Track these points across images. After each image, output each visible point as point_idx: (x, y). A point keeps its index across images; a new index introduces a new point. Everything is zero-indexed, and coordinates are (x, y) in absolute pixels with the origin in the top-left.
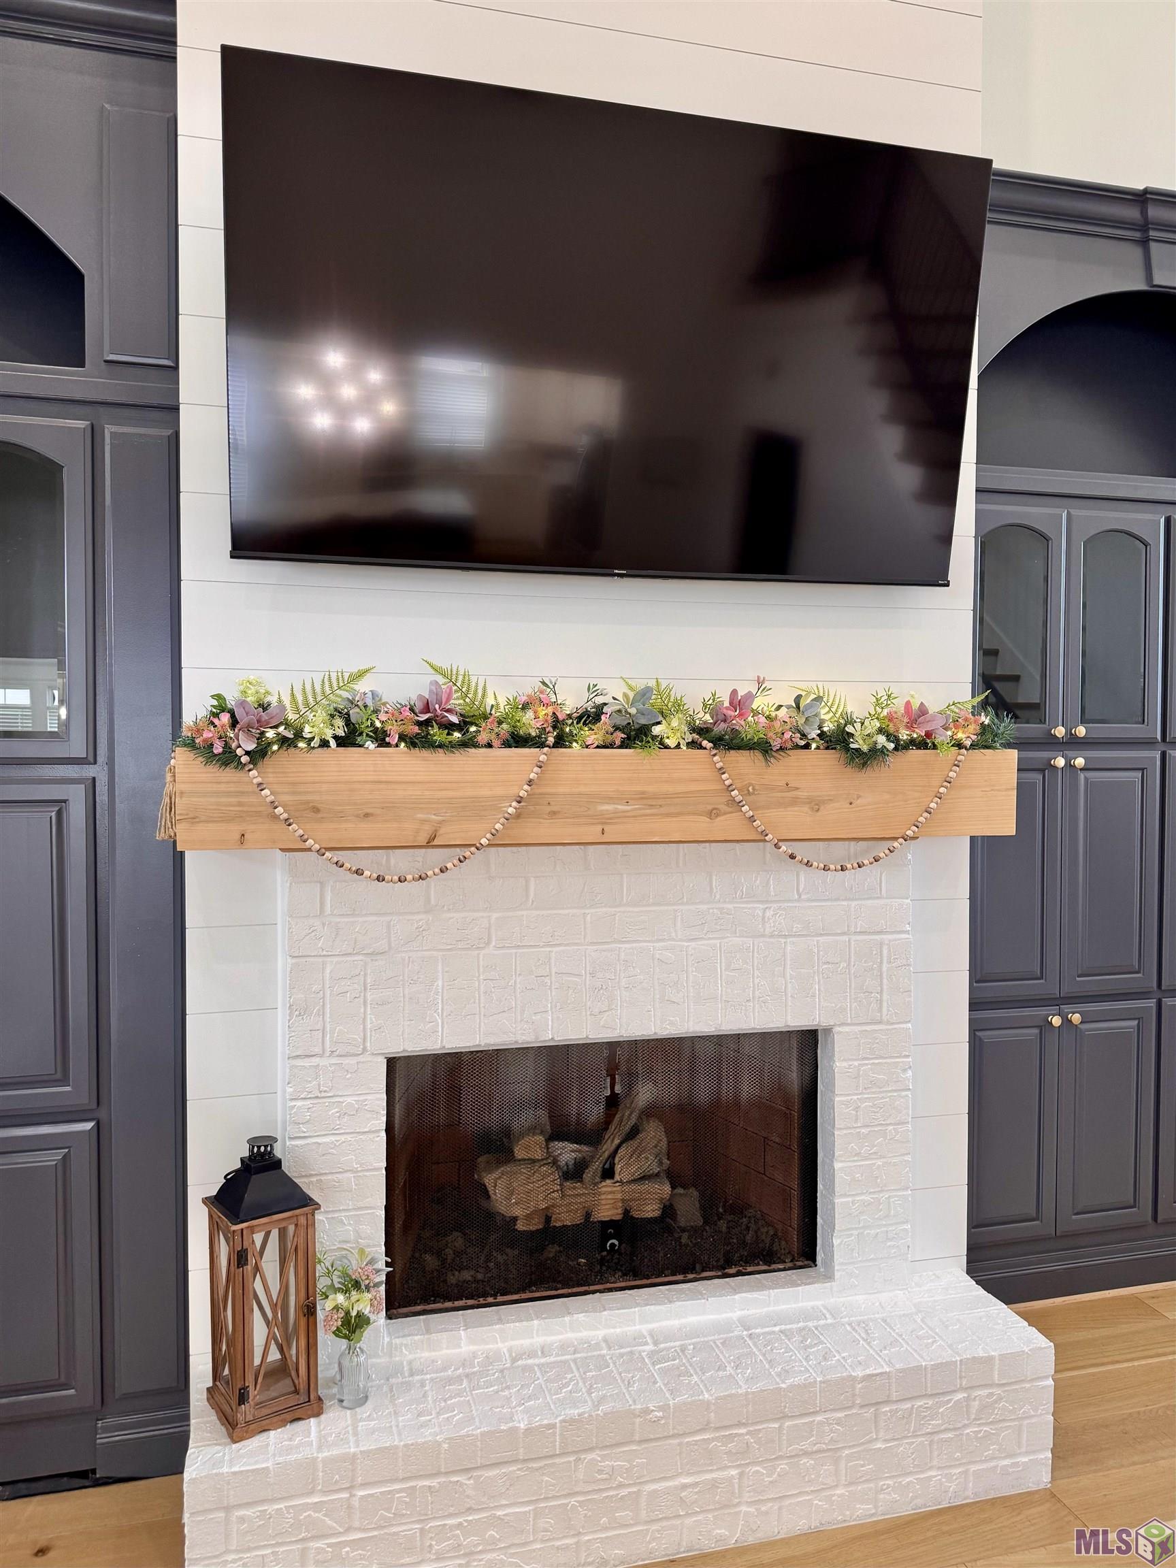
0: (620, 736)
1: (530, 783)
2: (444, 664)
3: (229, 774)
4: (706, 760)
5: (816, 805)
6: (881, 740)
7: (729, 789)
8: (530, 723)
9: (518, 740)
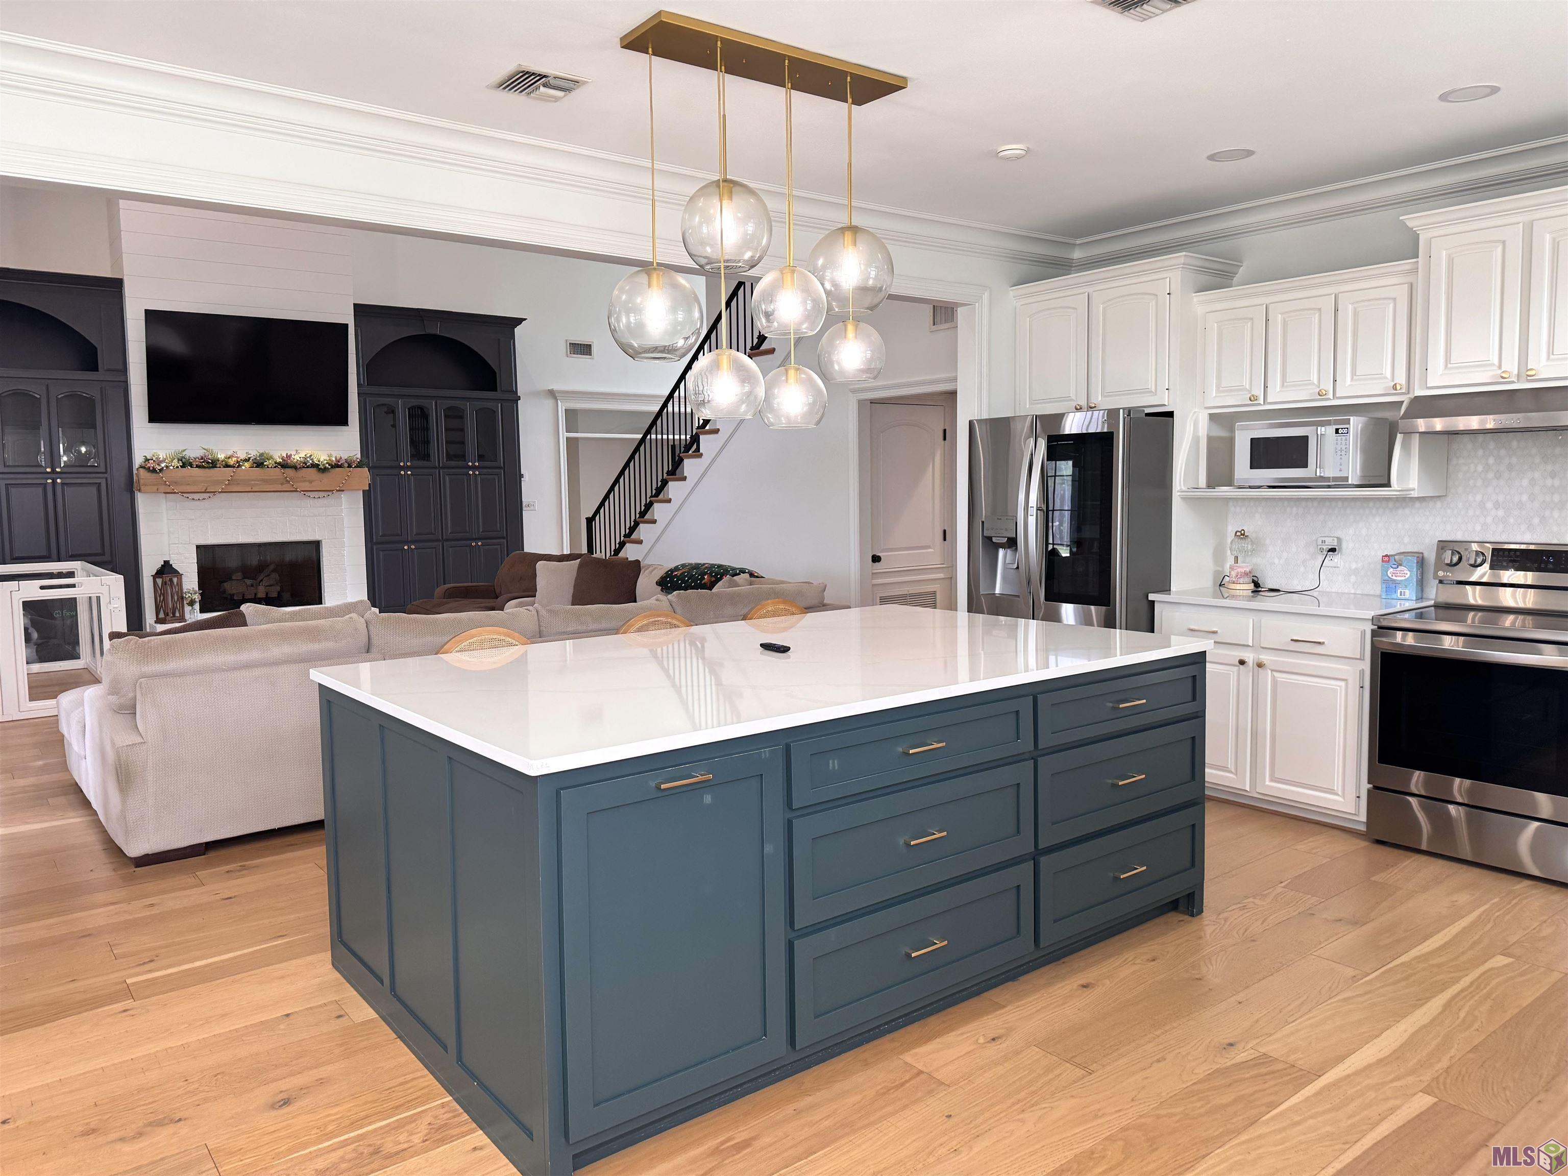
0: (255, 465)
1: (231, 476)
2: (206, 448)
3: (154, 475)
4: (278, 471)
5: (311, 482)
6: (327, 465)
7: (286, 477)
8: (232, 462)
9: (227, 466)
